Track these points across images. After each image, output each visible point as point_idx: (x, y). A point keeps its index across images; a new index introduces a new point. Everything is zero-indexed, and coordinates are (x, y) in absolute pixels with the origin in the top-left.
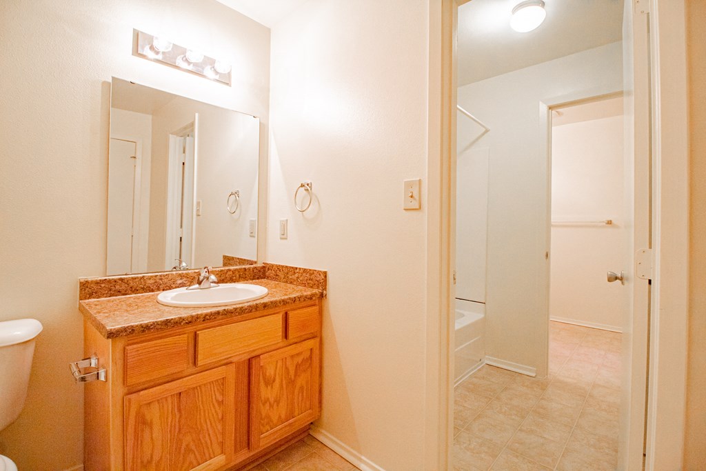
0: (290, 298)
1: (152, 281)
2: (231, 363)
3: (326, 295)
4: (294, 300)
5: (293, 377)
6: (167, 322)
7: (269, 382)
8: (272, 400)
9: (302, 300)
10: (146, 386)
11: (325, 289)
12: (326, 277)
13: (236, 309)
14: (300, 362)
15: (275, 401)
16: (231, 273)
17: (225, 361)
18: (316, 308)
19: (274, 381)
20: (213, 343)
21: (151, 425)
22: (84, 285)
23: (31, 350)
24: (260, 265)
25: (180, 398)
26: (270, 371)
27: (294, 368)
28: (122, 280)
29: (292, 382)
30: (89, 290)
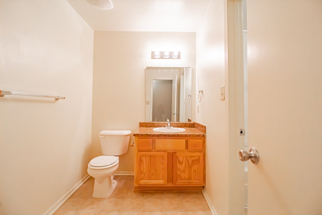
0: (188, 135)
1: (156, 124)
2: (166, 152)
3: (206, 136)
4: (190, 135)
5: (191, 165)
6: (147, 135)
7: (181, 163)
8: (182, 170)
9: (194, 136)
10: (143, 151)
11: (205, 133)
12: (205, 128)
13: (167, 134)
14: (194, 160)
15: (183, 171)
16: (181, 124)
17: (164, 151)
18: (202, 140)
19: (182, 163)
20: (160, 144)
21: (143, 162)
22: (140, 123)
23: (129, 137)
24: (192, 122)
25: (150, 158)
26: (181, 159)
27: (191, 161)
28: (149, 123)
29: (190, 167)
30: (142, 125)
